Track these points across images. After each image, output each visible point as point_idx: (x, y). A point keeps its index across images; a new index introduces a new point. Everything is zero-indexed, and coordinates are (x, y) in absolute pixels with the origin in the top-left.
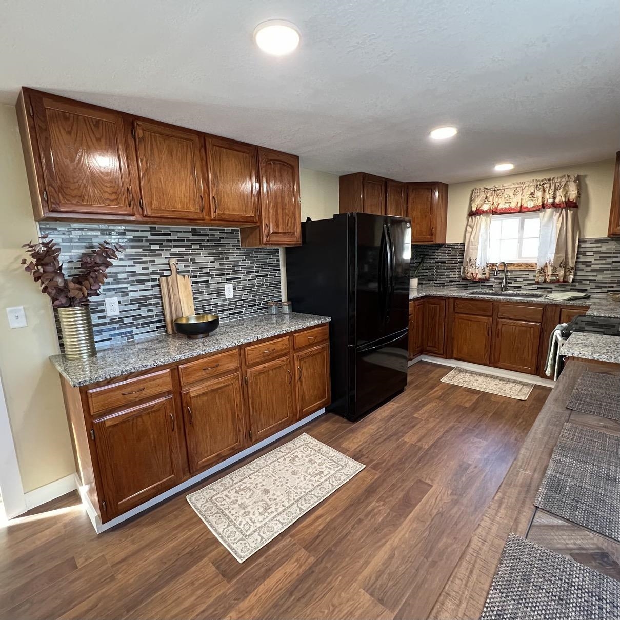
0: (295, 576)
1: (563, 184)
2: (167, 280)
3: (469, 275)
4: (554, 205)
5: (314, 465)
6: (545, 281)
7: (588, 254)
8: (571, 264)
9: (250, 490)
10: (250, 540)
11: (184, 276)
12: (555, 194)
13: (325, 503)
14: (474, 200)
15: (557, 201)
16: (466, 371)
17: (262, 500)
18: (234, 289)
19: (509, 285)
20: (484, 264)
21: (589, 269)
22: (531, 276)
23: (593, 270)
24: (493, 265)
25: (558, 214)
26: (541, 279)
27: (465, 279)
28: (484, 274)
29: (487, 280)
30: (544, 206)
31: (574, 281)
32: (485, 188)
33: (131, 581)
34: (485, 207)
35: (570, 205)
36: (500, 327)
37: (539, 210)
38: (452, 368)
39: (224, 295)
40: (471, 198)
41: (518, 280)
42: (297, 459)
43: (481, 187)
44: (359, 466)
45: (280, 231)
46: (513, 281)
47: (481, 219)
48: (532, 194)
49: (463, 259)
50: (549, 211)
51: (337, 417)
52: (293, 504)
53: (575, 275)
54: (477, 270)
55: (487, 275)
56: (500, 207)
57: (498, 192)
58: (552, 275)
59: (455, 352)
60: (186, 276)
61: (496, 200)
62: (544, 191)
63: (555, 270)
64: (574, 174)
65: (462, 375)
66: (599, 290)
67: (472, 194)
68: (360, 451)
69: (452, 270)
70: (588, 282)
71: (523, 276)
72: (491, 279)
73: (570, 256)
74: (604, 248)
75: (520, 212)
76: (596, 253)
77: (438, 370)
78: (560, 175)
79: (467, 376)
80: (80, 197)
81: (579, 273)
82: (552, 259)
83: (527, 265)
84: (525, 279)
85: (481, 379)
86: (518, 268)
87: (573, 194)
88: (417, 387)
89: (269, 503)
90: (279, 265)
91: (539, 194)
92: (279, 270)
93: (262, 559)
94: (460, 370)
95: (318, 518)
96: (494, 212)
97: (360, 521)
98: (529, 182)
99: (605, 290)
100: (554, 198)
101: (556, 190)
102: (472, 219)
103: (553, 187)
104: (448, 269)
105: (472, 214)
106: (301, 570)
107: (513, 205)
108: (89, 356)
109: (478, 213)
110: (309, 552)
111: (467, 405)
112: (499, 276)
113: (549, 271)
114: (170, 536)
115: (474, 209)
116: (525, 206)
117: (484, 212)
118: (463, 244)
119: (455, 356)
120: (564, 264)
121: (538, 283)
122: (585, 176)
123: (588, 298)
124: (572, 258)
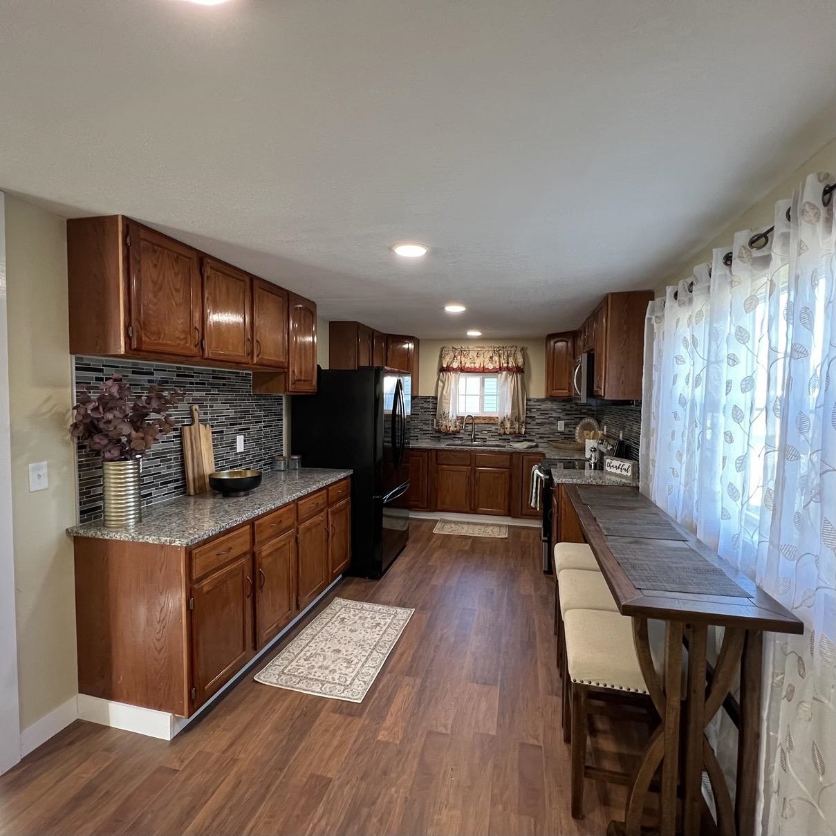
0: (413, 694)
1: (513, 352)
2: (190, 428)
3: (443, 427)
4: (508, 369)
5: (367, 621)
6: (505, 434)
7: (532, 410)
8: (523, 418)
9: (319, 654)
10: (354, 687)
11: (206, 426)
12: (508, 360)
13: (400, 643)
14: (444, 357)
15: (510, 365)
16: (450, 522)
17: (339, 658)
18: (245, 441)
19: (477, 437)
20: (455, 417)
21: (534, 423)
22: (493, 428)
23: (538, 424)
24: (463, 418)
25: (511, 377)
26: (502, 431)
27: (439, 431)
28: (456, 427)
29: (458, 432)
30: (501, 369)
31: (525, 432)
32: (453, 348)
33: (260, 753)
34: (455, 365)
35: (519, 370)
36: (477, 475)
37: (497, 372)
38: (438, 521)
39: (236, 448)
40: (441, 355)
41: (484, 432)
42: (345, 620)
43: (449, 346)
44: (409, 612)
45: (303, 378)
46: (479, 434)
47: (452, 375)
48: (491, 358)
49: (436, 412)
50: (504, 373)
51: (357, 579)
52: (371, 652)
53: (526, 428)
54: (450, 424)
55: (458, 428)
56: (467, 366)
57: (465, 352)
58: (510, 428)
59: (439, 504)
60: (208, 425)
61: (463, 359)
62: (500, 356)
63: (512, 424)
64: (520, 345)
65: (448, 526)
66: (542, 441)
67: (442, 351)
68: (401, 600)
69: (425, 422)
70: (534, 434)
71: (488, 429)
72: (461, 431)
73: (521, 412)
74: (544, 406)
75: (483, 372)
76: (538, 410)
77: (425, 523)
78: (511, 345)
79: (453, 525)
80: (158, 334)
81: (528, 426)
82: (509, 413)
83: (490, 418)
84: (489, 431)
85: (465, 527)
86: (483, 421)
87: (520, 361)
88: (416, 541)
89: (349, 658)
90: (282, 415)
91: (496, 358)
92: (282, 420)
93: (376, 695)
94: (445, 522)
95: (402, 654)
96: (462, 370)
97: (437, 646)
98: (488, 347)
99: (546, 440)
100: (508, 363)
101: (508, 356)
102: (443, 375)
103: (506, 354)
104: (421, 421)
105: (442, 370)
106: (415, 690)
107: (477, 365)
108: (137, 523)
109: (448, 369)
110: (413, 676)
111: (467, 548)
112: (467, 428)
113: (508, 425)
114: (266, 712)
115: (445, 366)
116: (486, 367)
117: (453, 370)
118: (436, 398)
119: (439, 508)
120: (518, 419)
121: (500, 435)
122: (527, 348)
123: (537, 446)
124: (523, 414)
